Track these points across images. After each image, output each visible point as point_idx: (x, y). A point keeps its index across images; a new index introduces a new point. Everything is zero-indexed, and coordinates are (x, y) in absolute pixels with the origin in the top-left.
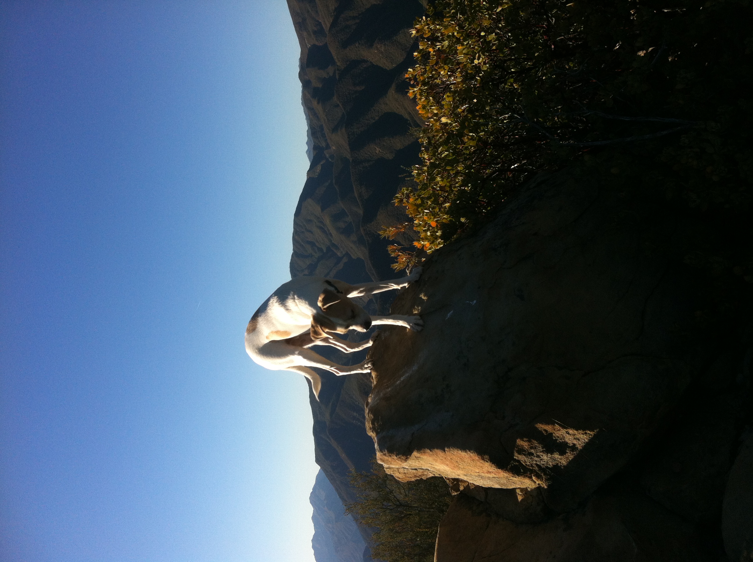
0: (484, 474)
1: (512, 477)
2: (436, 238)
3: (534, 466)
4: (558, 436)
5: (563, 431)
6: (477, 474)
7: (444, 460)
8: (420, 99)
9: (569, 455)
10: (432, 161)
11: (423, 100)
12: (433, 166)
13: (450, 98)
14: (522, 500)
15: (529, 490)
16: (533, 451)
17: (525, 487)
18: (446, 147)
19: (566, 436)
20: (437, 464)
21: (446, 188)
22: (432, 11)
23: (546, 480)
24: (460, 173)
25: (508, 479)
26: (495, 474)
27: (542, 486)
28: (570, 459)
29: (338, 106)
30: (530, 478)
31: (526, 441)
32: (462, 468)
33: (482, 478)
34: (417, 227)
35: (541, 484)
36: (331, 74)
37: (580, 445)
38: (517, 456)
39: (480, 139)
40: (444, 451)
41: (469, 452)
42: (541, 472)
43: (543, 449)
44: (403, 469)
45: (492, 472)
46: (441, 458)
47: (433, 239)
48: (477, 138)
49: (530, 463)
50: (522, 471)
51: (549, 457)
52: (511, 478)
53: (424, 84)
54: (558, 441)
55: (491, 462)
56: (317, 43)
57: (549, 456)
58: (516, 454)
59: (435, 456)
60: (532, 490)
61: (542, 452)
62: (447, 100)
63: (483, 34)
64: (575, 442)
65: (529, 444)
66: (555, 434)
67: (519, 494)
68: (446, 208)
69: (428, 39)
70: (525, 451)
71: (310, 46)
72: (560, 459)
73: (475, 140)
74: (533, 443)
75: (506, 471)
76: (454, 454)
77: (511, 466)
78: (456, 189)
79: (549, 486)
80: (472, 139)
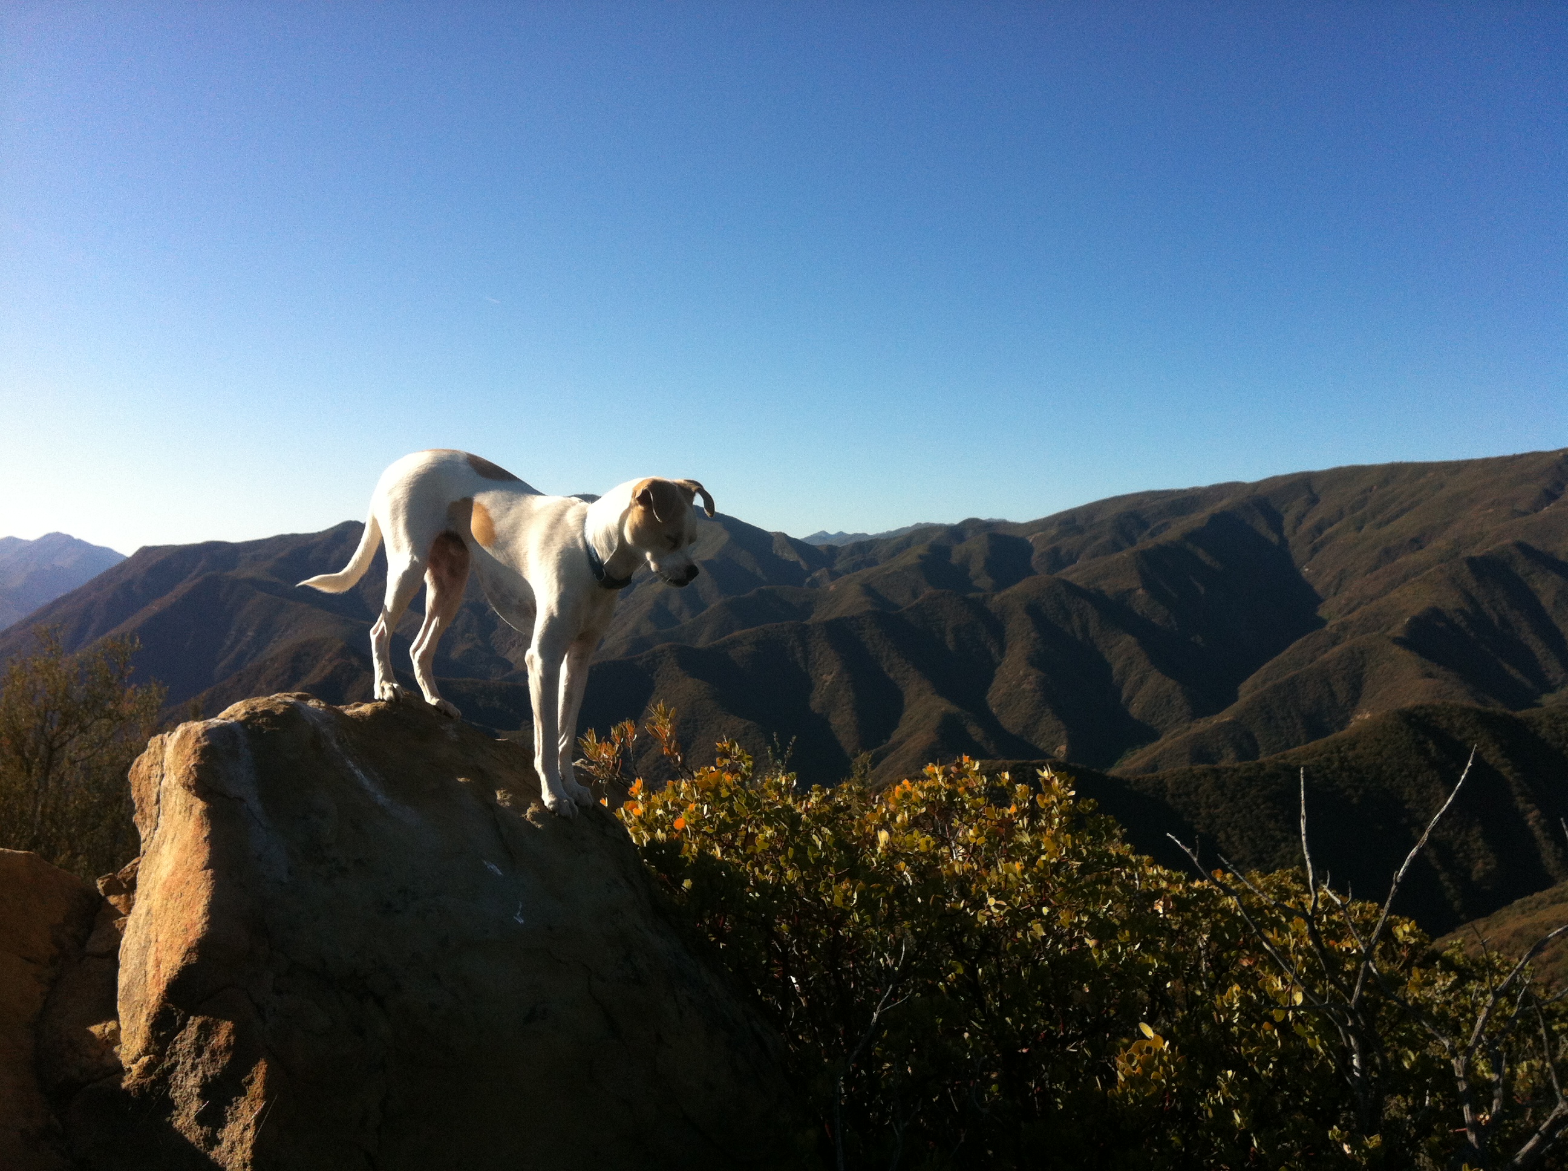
0: (153, 952)
1: (149, 1014)
2: (651, 830)
3: (173, 1059)
4: (239, 1107)
5: (251, 1118)
6: (153, 937)
7: (186, 867)
8: (921, 789)
9: (197, 1133)
10: (804, 816)
11: (920, 794)
12: (794, 820)
13: (925, 846)
14: (92, 1035)
15: (116, 1049)
16: (206, 1055)
17: (122, 1041)
18: (830, 844)
19: (240, 1125)
20: (175, 851)
21: (752, 846)
22: (1084, 809)
23: (141, 1087)
24: (781, 875)
25: (142, 1005)
26: (154, 976)
27: (126, 1078)
28: (187, 1135)
29: (915, 595)
30: (146, 1052)
31: (228, 1041)
32: (167, 905)
33: (145, 947)
34: (674, 787)
35: (132, 1076)
36: (975, 583)
37: (219, 1156)
38: (194, 1024)
39: (846, 914)
40: (206, 868)
41: (203, 921)
42: (159, 1074)
43: (211, 1077)
44: (159, 773)
45: (158, 970)
46: (189, 860)
47: (649, 823)
48: (849, 909)
49: (180, 1050)
50: (162, 1034)
51: (193, 1091)
52: (145, 1012)
53: (951, 794)
54: (227, 1107)
55: (183, 967)
56: (1036, 554)
57: (194, 1089)
58: (199, 1020)
59: (196, 849)
60: (114, 1056)
61: (205, 1076)
62: (922, 841)
63: (1045, 910)
64: (225, 1144)
65: (222, 1047)
66: (245, 1100)
67: (105, 1026)
68: (710, 851)
69: (1033, 802)
70: (206, 1039)
71: (1031, 541)
72: (188, 1114)
73: (844, 905)
74: (225, 1055)
75: (162, 999)
76: (200, 889)
77: (173, 1011)
78: (748, 868)
79: (126, 1092)
80: (847, 899)
